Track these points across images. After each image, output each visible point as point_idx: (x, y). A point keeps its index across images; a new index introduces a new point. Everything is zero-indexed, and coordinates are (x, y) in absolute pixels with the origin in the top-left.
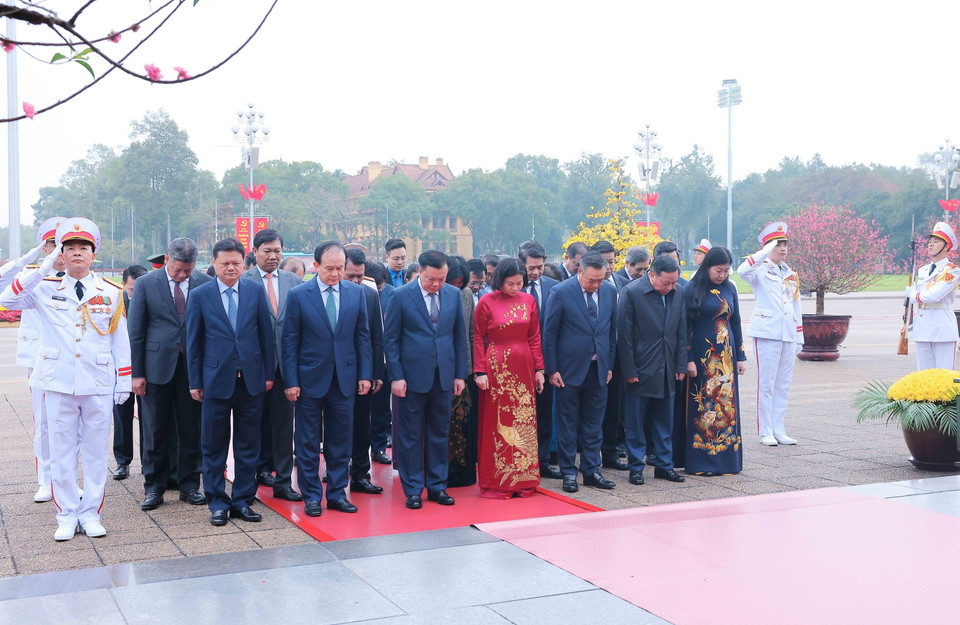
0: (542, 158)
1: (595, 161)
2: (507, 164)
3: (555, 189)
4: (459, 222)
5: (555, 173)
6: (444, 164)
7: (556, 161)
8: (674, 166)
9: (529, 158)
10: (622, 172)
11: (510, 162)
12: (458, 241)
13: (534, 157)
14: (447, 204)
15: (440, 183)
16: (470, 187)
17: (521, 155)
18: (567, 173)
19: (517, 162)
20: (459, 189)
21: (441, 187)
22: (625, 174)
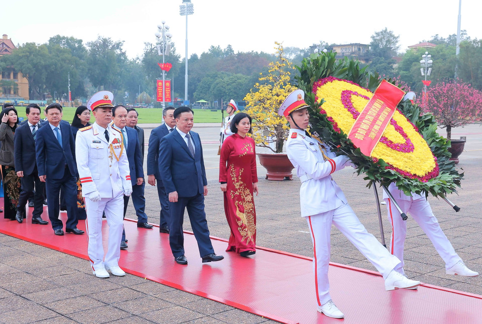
0: (72, 39)
1: (105, 42)
2: (50, 41)
3: (81, 57)
4: (19, 75)
5: (81, 48)
6: (8, 38)
7: (80, 41)
8: (153, 47)
9: (64, 38)
10: (121, 50)
11: (51, 40)
12: (19, 87)
13: (67, 38)
14: (12, 64)
15: (6, 50)
16: (28, 54)
17: (58, 36)
18: (88, 48)
19: (56, 40)
20: (21, 55)
21: (7, 53)
22: (123, 51)
